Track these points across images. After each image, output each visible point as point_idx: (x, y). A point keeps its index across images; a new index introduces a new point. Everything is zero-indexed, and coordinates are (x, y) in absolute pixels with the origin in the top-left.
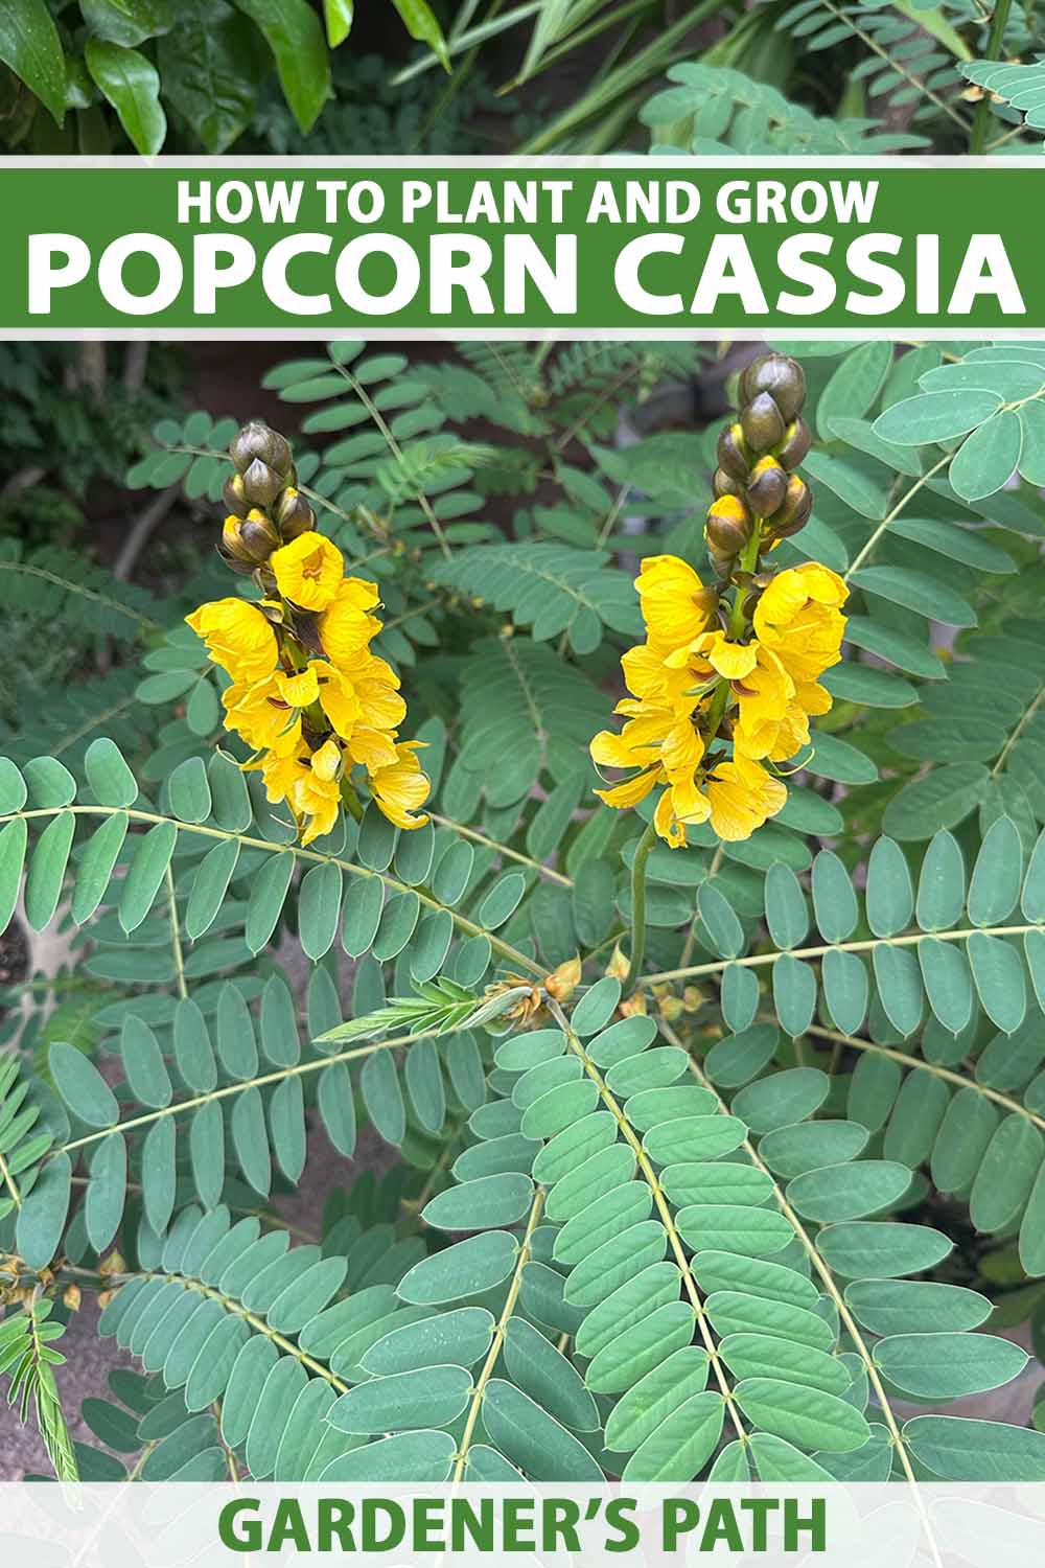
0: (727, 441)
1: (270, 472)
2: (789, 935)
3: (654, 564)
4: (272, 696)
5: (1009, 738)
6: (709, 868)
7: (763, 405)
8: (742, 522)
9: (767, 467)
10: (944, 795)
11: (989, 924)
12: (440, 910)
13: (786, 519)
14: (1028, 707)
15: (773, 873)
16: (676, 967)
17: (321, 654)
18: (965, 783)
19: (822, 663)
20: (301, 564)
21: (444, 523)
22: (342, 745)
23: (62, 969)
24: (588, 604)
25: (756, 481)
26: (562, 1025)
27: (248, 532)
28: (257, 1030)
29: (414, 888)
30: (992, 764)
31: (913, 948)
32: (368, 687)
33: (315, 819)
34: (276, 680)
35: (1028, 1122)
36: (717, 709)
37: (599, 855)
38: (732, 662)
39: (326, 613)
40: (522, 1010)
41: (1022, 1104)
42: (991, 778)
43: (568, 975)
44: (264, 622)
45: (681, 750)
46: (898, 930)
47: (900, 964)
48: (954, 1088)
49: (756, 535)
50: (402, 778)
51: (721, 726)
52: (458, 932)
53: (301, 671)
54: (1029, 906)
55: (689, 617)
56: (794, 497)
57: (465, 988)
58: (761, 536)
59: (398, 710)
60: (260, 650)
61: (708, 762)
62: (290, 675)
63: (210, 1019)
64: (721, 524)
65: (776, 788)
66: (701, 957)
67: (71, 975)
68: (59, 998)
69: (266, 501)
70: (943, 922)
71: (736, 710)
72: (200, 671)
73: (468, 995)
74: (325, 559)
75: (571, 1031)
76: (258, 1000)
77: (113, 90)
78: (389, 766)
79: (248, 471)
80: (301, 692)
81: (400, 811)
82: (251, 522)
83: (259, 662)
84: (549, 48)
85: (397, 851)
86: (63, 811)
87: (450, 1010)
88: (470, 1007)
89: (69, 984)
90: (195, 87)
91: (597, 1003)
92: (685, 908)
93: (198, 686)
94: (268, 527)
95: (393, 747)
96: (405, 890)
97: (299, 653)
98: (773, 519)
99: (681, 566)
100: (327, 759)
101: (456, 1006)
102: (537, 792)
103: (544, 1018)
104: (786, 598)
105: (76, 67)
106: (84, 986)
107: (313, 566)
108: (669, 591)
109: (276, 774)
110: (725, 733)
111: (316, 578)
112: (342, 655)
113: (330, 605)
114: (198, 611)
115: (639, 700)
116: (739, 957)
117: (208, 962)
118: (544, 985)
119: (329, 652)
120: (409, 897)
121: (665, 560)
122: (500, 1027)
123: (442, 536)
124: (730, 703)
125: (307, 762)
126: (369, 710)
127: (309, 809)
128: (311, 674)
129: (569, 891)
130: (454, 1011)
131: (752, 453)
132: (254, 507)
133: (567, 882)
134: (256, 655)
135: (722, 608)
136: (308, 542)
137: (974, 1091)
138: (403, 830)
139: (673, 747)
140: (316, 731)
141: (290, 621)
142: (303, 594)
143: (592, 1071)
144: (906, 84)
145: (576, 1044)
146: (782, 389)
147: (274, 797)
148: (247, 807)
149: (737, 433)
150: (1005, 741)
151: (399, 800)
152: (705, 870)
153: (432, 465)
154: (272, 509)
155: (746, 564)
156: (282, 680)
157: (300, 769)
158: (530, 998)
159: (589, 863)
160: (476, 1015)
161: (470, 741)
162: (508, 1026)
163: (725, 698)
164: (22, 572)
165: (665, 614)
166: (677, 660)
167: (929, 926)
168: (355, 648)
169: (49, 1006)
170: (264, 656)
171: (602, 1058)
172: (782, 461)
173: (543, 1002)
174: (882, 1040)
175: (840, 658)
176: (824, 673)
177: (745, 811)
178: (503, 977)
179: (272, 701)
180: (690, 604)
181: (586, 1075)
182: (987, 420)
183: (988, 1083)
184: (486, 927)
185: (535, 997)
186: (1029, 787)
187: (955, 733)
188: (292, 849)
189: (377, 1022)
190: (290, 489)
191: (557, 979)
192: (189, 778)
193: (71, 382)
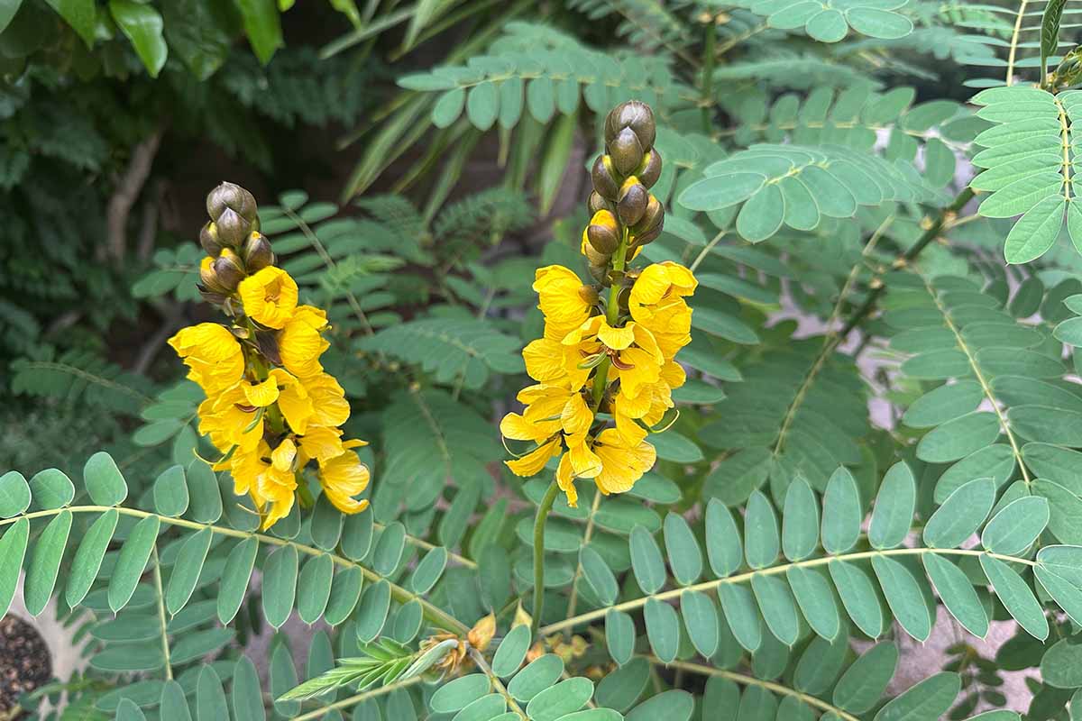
0: (600, 167)
1: (239, 218)
2: (652, 583)
3: (546, 271)
4: (239, 402)
5: (781, 429)
6: (583, 536)
7: (626, 137)
8: (614, 229)
9: (632, 184)
10: (744, 472)
11: (801, 558)
12: (379, 580)
13: (646, 228)
14: (790, 407)
15: (634, 534)
16: (564, 618)
17: (279, 364)
18: (757, 463)
19: (678, 342)
20: (264, 290)
21: (367, 314)
22: (297, 441)
23: (75, 674)
24: (476, 354)
25: (624, 196)
26: (484, 670)
27: (221, 266)
28: (230, 706)
29: (357, 563)
30: (773, 448)
31: (747, 584)
32: (319, 393)
33: (274, 506)
34: (243, 386)
35: (839, 718)
36: (599, 387)
37: (494, 539)
38: (616, 339)
39: (282, 331)
40: (451, 661)
41: (831, 703)
42: (774, 458)
43: (484, 630)
44: (233, 339)
45: (577, 418)
46: (734, 571)
47: (739, 596)
48: (780, 697)
49: (623, 244)
50: (347, 470)
51: (603, 400)
52: (396, 599)
53: (262, 381)
54: (828, 543)
55: (577, 308)
56: (652, 210)
57: (402, 645)
58: (628, 244)
59: (343, 413)
60: (229, 360)
61: (594, 432)
62: (254, 383)
63: (191, 698)
64: (599, 231)
65: (647, 449)
66: (583, 608)
67: (81, 678)
68: (71, 698)
69: (235, 242)
70: (766, 560)
71: (617, 383)
72: (184, 419)
73: (405, 652)
74: (283, 287)
75: (491, 675)
76: (230, 679)
77: (130, 27)
78: (337, 458)
79: (222, 217)
80: (263, 395)
81: (345, 497)
82: (223, 258)
83: (227, 371)
84: (424, 30)
85: (343, 534)
86: (62, 510)
87: (390, 666)
88: (407, 661)
89: (78, 686)
90: (188, 36)
91: (513, 648)
92: (567, 571)
93: (183, 431)
94: (237, 261)
95: (340, 442)
96: (350, 566)
97: (260, 365)
98: (634, 229)
99: (566, 272)
100: (285, 455)
101: (395, 662)
102: (440, 504)
103: (469, 667)
104: (655, 283)
105: (104, 14)
106: (92, 685)
107: (274, 292)
108: (562, 287)
109: (242, 468)
110: (605, 407)
111: (276, 302)
112: (297, 365)
113: (287, 323)
114: (178, 335)
115: (539, 383)
116: (616, 604)
117: (189, 651)
118: (467, 639)
119: (285, 362)
120: (354, 571)
121: (553, 269)
122: (434, 676)
123: (366, 323)
124: (611, 380)
125: (268, 461)
126: (320, 413)
127: (270, 497)
128: (272, 382)
129: (474, 572)
130: (394, 667)
131: (620, 174)
132: (225, 247)
133: (472, 565)
134: (225, 365)
135: (601, 302)
136: (269, 274)
137: (794, 698)
138: (348, 515)
139: (571, 413)
140: (276, 433)
141: (255, 339)
142: (265, 314)
143: (514, 706)
144: (650, 37)
145: (498, 686)
146: (640, 124)
147: (239, 491)
148: (218, 501)
149: (607, 162)
150: (778, 432)
151: (343, 488)
152: (580, 539)
153: (359, 270)
154: (240, 246)
155: (618, 265)
156: (247, 388)
157: (262, 466)
158: (457, 649)
159: (488, 548)
160: (413, 667)
161: (392, 463)
162: (440, 675)
163: (605, 376)
164: (53, 370)
165: (559, 305)
166: (572, 339)
167: (756, 564)
168: (308, 358)
169: (63, 703)
170: (233, 365)
171: (521, 693)
172: (643, 180)
173: (468, 653)
174: (721, 665)
175: (691, 339)
176: (681, 349)
177: (625, 468)
178: (432, 633)
179: (239, 406)
180: (578, 298)
181: (509, 710)
182: (757, 191)
183: (804, 690)
184: (417, 593)
185: (461, 648)
186: (801, 462)
187: (745, 428)
188: (256, 535)
189: (330, 680)
190: (256, 232)
191: (477, 632)
192: (171, 484)
193: (101, 254)
